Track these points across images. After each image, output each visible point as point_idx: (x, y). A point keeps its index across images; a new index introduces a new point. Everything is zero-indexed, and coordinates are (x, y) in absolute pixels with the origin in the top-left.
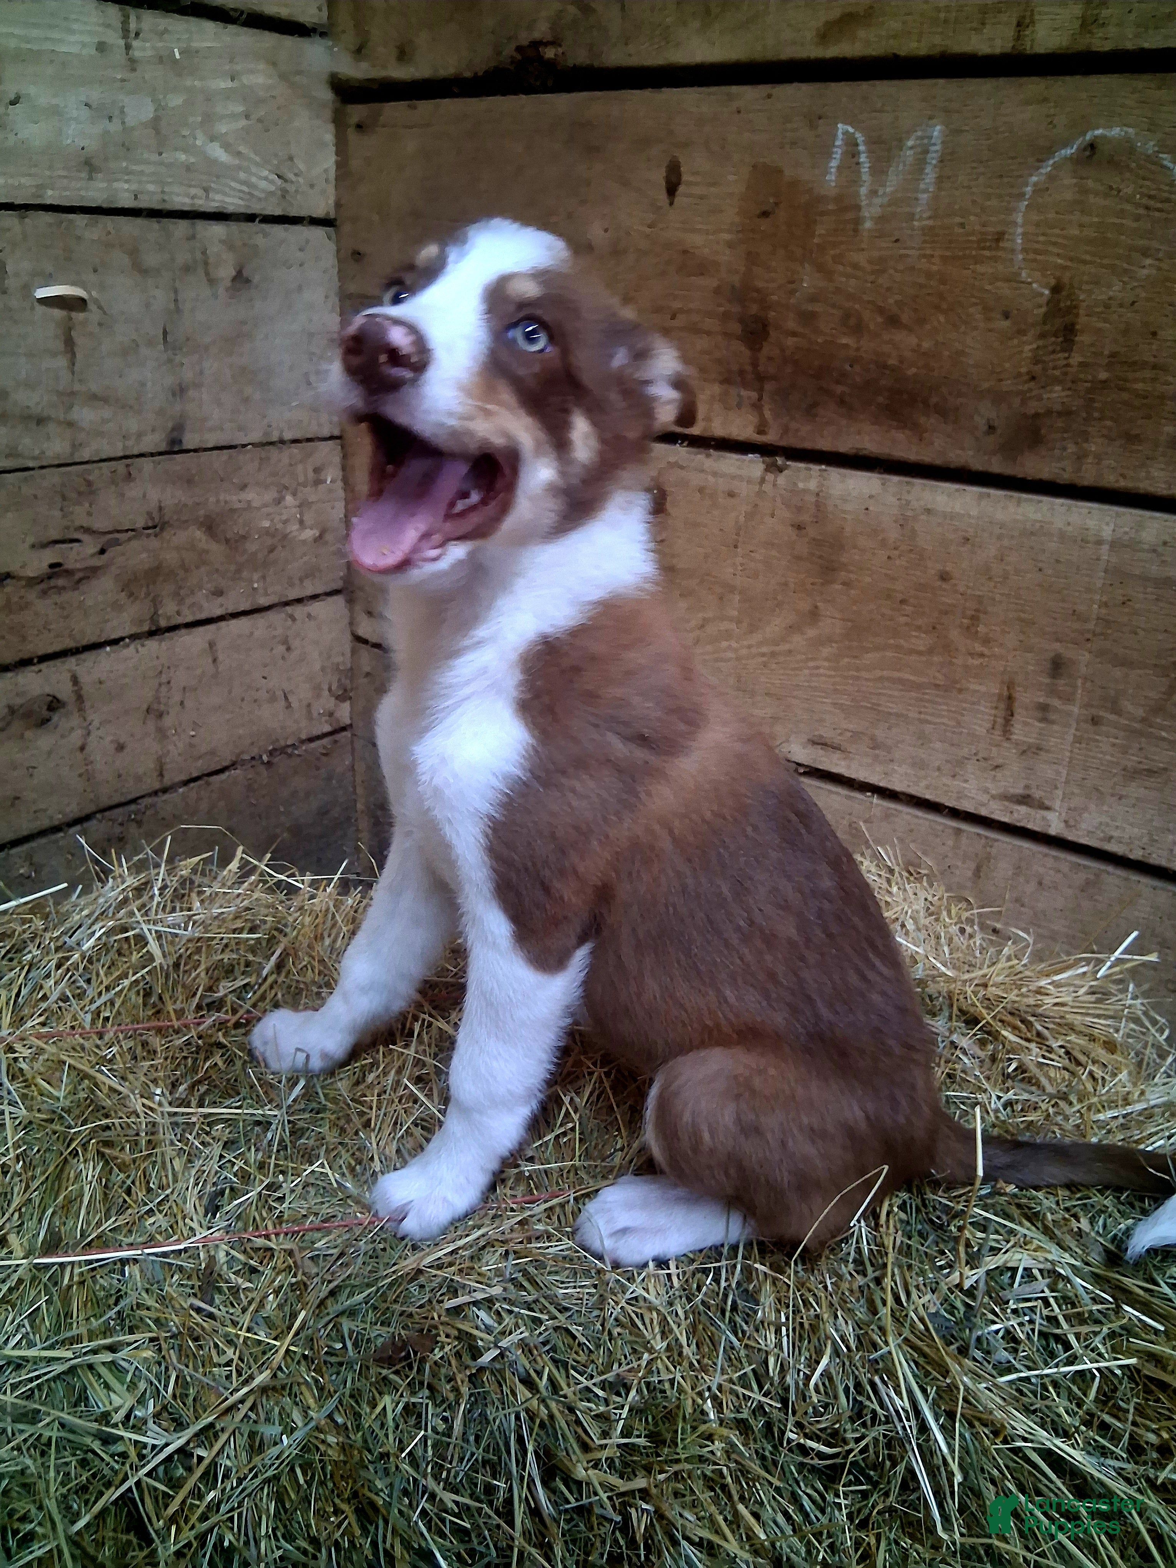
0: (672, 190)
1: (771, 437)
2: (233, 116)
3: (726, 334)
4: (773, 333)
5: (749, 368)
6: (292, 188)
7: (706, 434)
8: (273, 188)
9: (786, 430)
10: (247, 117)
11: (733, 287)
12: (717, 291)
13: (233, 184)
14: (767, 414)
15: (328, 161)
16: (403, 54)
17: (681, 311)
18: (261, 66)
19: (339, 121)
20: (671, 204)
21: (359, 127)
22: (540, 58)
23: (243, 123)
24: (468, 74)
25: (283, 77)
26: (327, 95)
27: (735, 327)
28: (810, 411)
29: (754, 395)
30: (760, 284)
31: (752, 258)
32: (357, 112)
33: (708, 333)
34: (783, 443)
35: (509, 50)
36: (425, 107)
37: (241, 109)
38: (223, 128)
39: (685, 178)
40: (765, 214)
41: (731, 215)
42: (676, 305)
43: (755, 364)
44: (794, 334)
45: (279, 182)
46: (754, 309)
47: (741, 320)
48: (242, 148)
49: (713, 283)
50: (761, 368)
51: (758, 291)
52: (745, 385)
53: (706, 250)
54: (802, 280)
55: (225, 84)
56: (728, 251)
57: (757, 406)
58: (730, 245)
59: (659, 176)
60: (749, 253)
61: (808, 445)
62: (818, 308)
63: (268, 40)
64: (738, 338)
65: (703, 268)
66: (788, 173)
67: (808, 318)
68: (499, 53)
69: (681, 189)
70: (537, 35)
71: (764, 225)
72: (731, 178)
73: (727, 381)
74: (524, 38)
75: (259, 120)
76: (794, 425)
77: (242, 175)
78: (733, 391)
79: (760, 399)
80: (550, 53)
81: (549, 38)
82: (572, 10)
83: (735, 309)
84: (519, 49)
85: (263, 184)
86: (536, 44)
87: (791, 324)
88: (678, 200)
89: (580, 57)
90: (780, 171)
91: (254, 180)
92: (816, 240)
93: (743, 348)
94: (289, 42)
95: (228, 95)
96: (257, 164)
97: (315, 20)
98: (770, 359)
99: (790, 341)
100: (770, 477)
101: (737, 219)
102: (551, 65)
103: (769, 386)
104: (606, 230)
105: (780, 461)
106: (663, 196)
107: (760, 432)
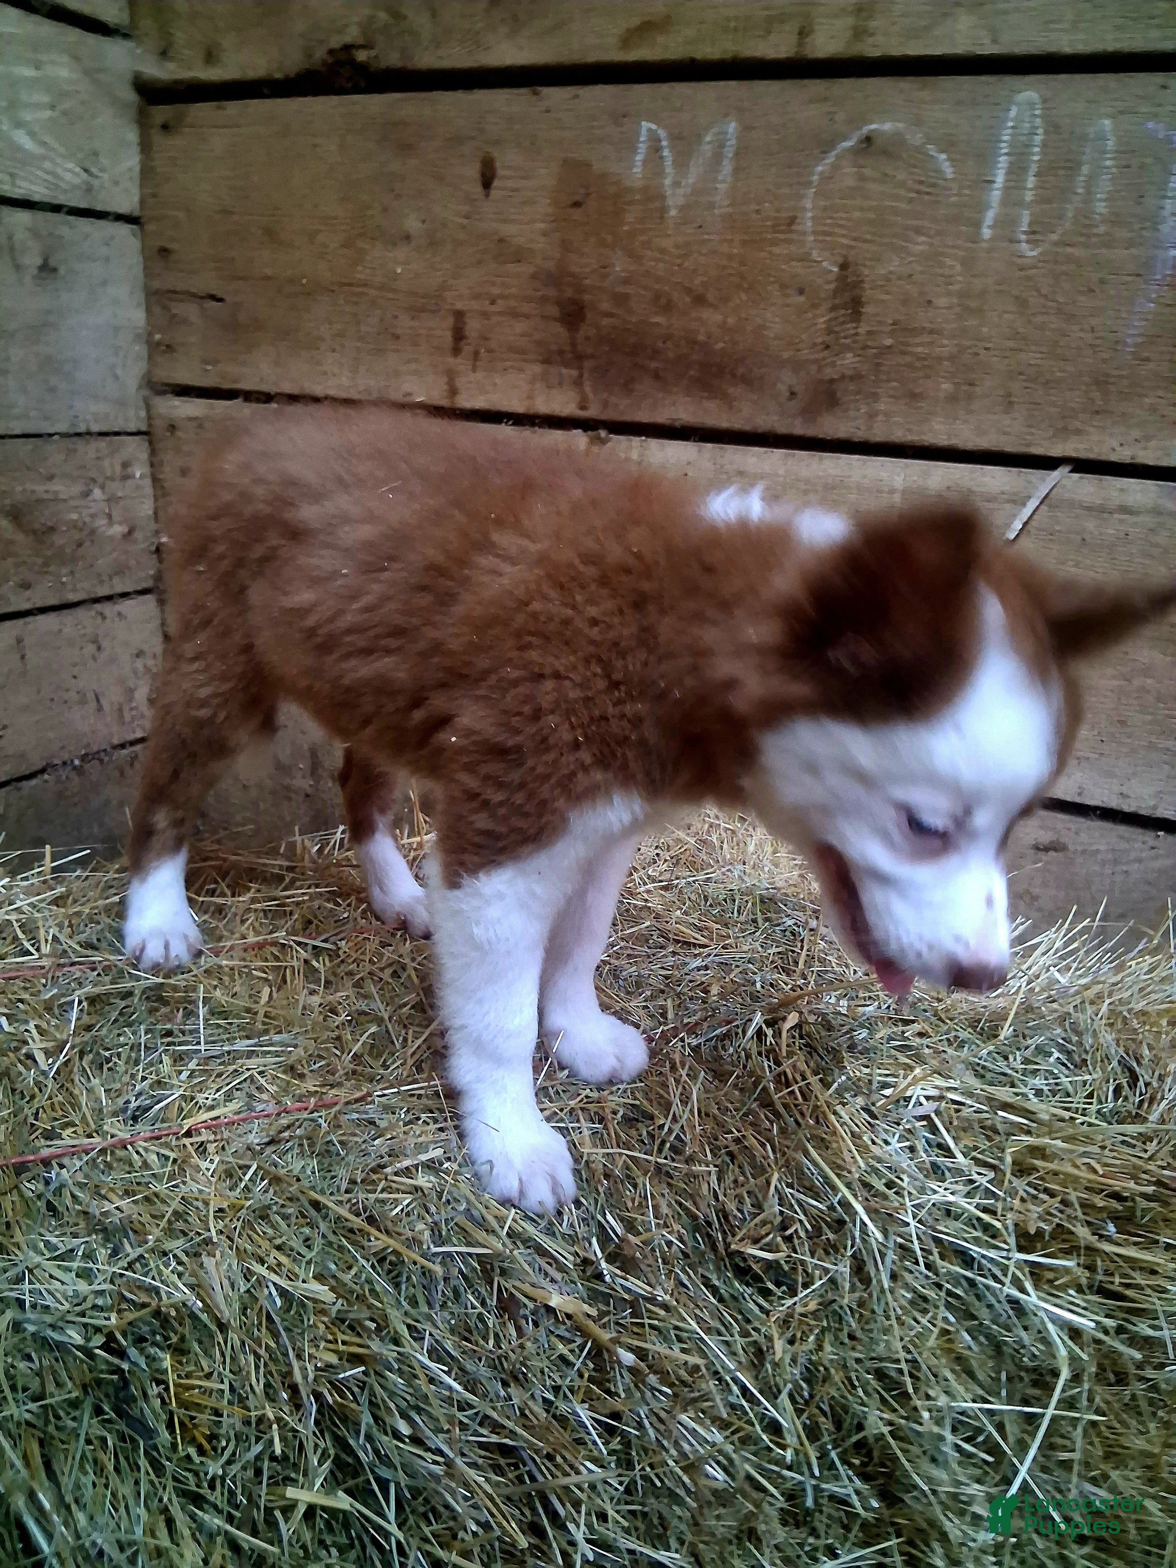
0: (487, 183)
1: (593, 412)
2: (37, 106)
3: (543, 317)
4: (589, 315)
5: (567, 348)
6: (96, 183)
7: (531, 412)
8: (77, 181)
9: (605, 404)
10: (53, 107)
11: (549, 272)
12: (534, 276)
13: (39, 173)
14: (588, 389)
15: (132, 161)
16: (210, 57)
17: (501, 296)
18: (65, 59)
19: (143, 122)
20: (487, 195)
21: (165, 127)
22: (352, 62)
23: (48, 113)
24: (278, 76)
25: (87, 72)
26: (131, 96)
27: (553, 310)
28: (627, 387)
29: (574, 373)
30: (574, 269)
31: (566, 246)
32: (161, 113)
33: (527, 316)
34: (604, 417)
35: (320, 54)
36: (233, 108)
37: (45, 99)
38: (27, 116)
39: (500, 172)
40: (577, 204)
41: (543, 206)
42: (496, 291)
43: (573, 345)
44: (610, 315)
45: (84, 176)
46: (569, 293)
47: (559, 303)
48: (47, 139)
49: (530, 269)
50: (579, 348)
51: (572, 275)
52: (566, 365)
53: (522, 240)
54: (614, 265)
55: (29, 72)
56: (543, 239)
57: (578, 383)
58: (545, 234)
59: (473, 171)
60: (563, 241)
61: (627, 418)
62: (629, 290)
63: (74, 34)
64: (556, 319)
65: (519, 256)
66: (597, 167)
67: (622, 299)
68: (310, 56)
69: (496, 183)
70: (348, 39)
71: (577, 214)
72: (543, 171)
73: (547, 361)
74: (336, 42)
75: (65, 113)
76: (613, 400)
77: (47, 165)
78: (553, 370)
79: (581, 376)
80: (361, 56)
81: (361, 41)
82: (383, 16)
83: (552, 292)
84: (331, 52)
85: (68, 176)
86: (348, 48)
87: (605, 306)
88: (494, 193)
89: (392, 59)
90: (589, 165)
91: (59, 171)
92: (626, 228)
93: (561, 330)
94: (92, 40)
95: (32, 83)
96: (62, 156)
97: (117, 21)
98: (588, 338)
99: (605, 321)
101: (550, 210)
102: (362, 68)
103: (588, 364)
104: (424, 222)
105: (603, 433)
106: (478, 189)
107: (583, 408)
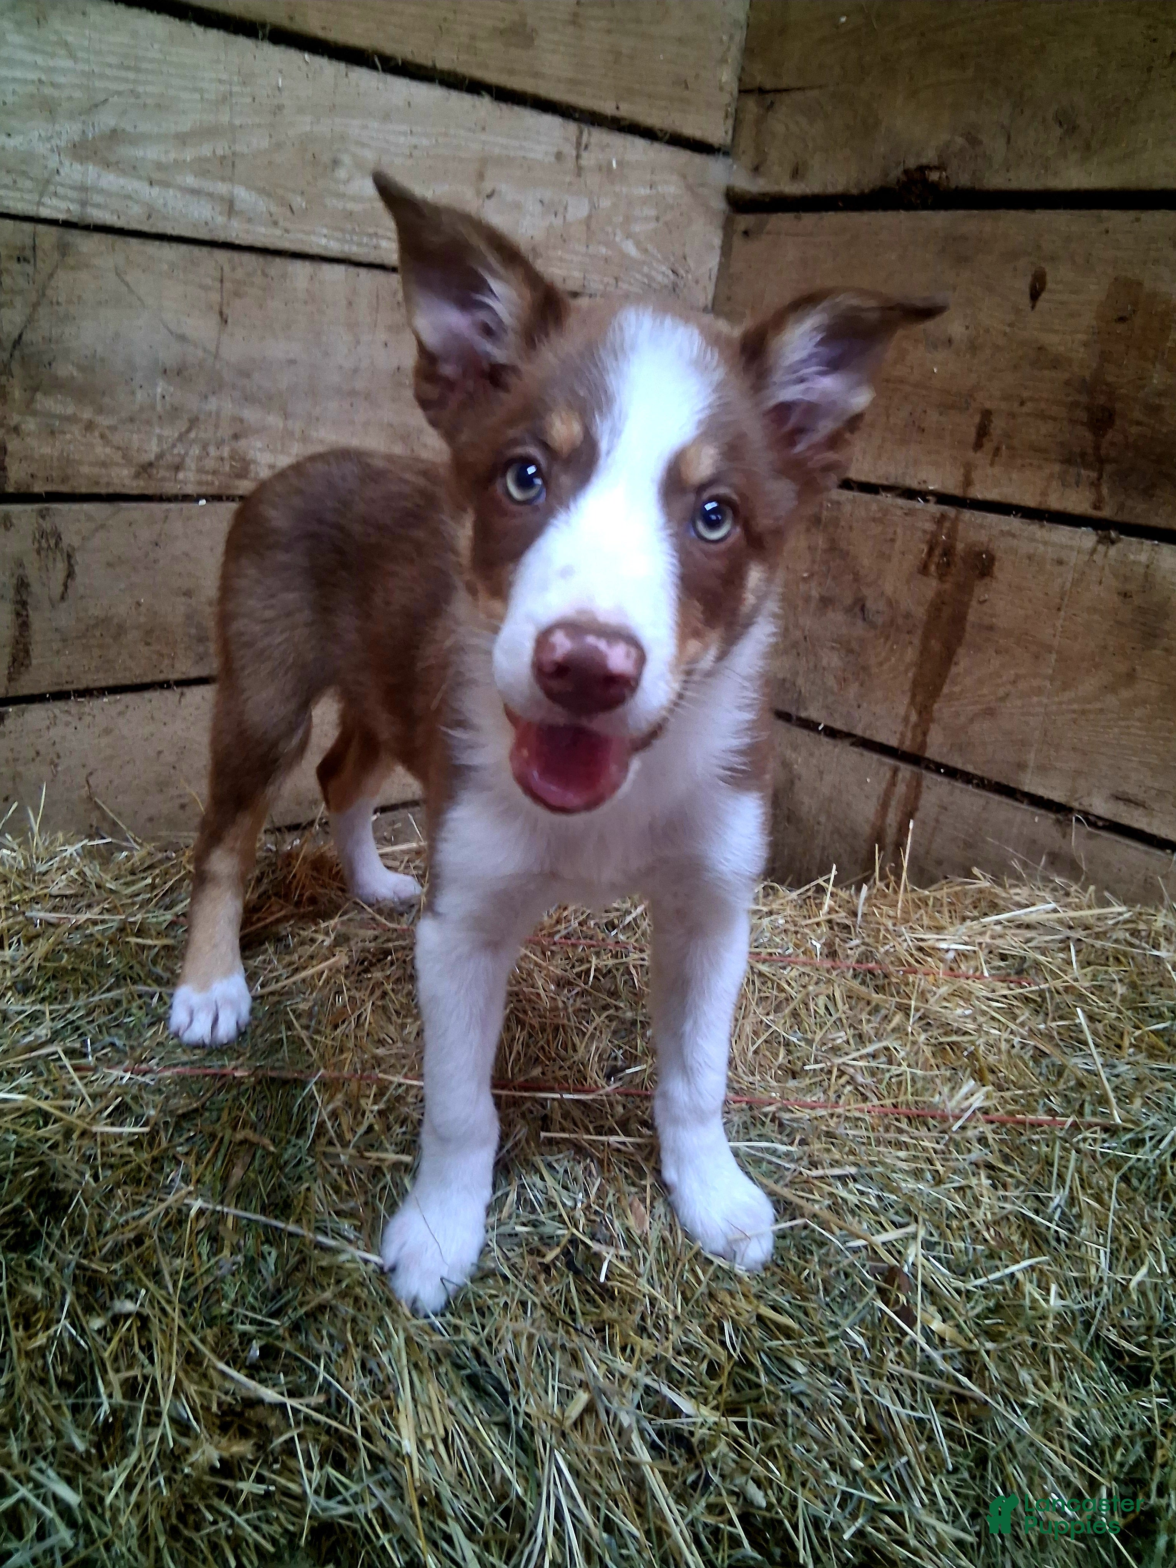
0: (1035, 295)
1: (1106, 513)
2: (646, 219)
3: (1071, 421)
4: (1118, 422)
5: (1090, 451)
6: (681, 283)
7: (1043, 507)
8: (666, 281)
9: (1121, 507)
10: (657, 219)
11: (1084, 380)
12: (1067, 383)
13: (638, 276)
14: (1105, 491)
15: (713, 261)
16: (796, 174)
17: (1031, 399)
18: (675, 178)
19: (728, 228)
20: (1033, 307)
21: (746, 233)
22: (925, 180)
23: (653, 225)
24: (855, 191)
25: (689, 188)
26: (719, 204)
27: (1083, 416)
28: (1148, 492)
29: (1094, 475)
30: (1110, 379)
31: (1105, 357)
32: (745, 221)
33: (1055, 419)
34: (1118, 518)
35: (896, 173)
36: (809, 219)
37: (653, 213)
38: (637, 228)
39: (1050, 285)
40: (1122, 319)
41: (1088, 319)
42: (1026, 394)
43: (1097, 448)
44: (1139, 423)
45: (672, 276)
46: (1102, 400)
47: (1088, 409)
48: (650, 247)
49: (1066, 376)
50: (1103, 452)
51: (1108, 384)
52: (1087, 466)
53: (1062, 349)
54: (1152, 377)
55: (644, 191)
56: (1082, 350)
57: (1096, 485)
58: (1085, 345)
59: (1023, 284)
60: (1103, 352)
61: (1142, 521)
62: (1165, 402)
63: (683, 156)
64: (1083, 424)
65: (1056, 363)
66: (1148, 285)
67: (1154, 410)
68: (887, 175)
69: (1044, 295)
70: (924, 161)
71: (1120, 328)
72: (1092, 287)
73: (1068, 461)
74: (912, 163)
75: (666, 224)
76: (1129, 503)
77: (646, 269)
78: (1073, 470)
79: (1099, 478)
80: (934, 176)
81: (935, 162)
82: (960, 141)
83: (1083, 399)
84: (906, 172)
85: (660, 278)
86: (922, 169)
87: (1137, 415)
88: (1041, 304)
89: (962, 179)
90: (1140, 284)
91: (653, 273)
92: (1169, 344)
93: (1087, 434)
94: (698, 159)
95: (645, 201)
96: (658, 261)
97: (721, 141)
98: (1112, 444)
99: (1134, 430)
100: (1101, 548)
101: (1094, 323)
102: (934, 186)
103: (1109, 468)
104: (967, 328)
105: (1113, 534)
106: (1026, 300)
107: (1096, 507)
